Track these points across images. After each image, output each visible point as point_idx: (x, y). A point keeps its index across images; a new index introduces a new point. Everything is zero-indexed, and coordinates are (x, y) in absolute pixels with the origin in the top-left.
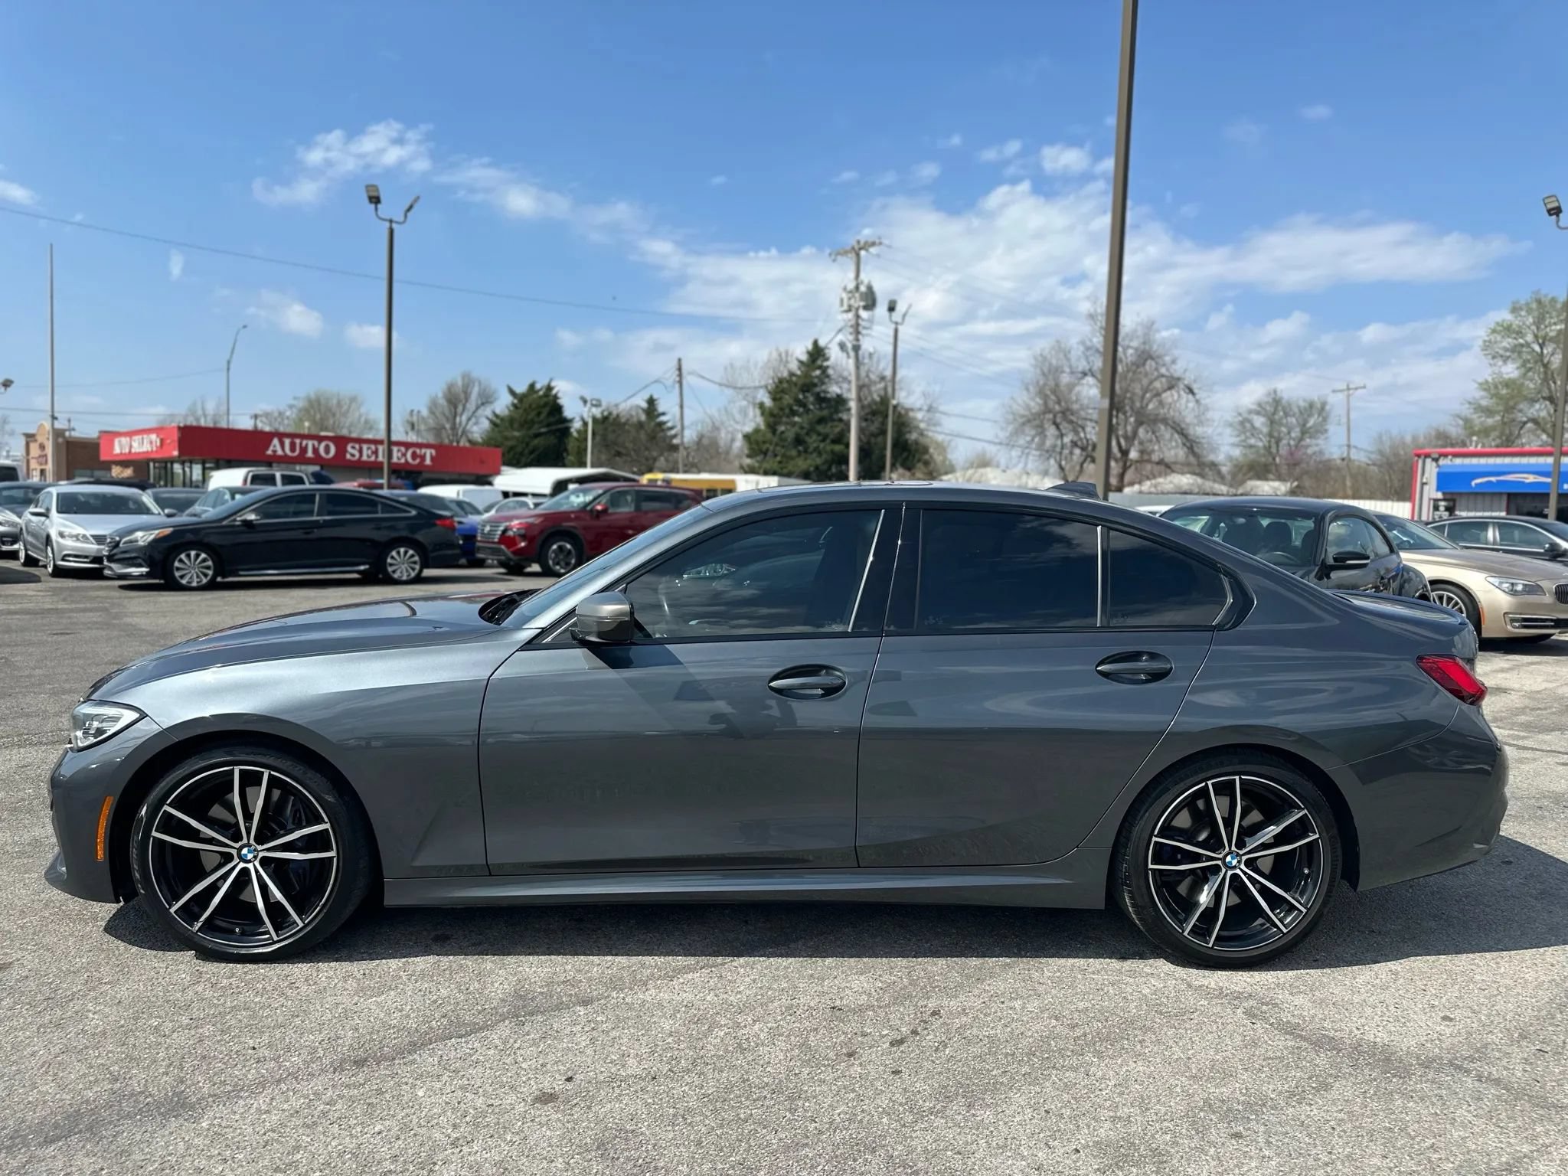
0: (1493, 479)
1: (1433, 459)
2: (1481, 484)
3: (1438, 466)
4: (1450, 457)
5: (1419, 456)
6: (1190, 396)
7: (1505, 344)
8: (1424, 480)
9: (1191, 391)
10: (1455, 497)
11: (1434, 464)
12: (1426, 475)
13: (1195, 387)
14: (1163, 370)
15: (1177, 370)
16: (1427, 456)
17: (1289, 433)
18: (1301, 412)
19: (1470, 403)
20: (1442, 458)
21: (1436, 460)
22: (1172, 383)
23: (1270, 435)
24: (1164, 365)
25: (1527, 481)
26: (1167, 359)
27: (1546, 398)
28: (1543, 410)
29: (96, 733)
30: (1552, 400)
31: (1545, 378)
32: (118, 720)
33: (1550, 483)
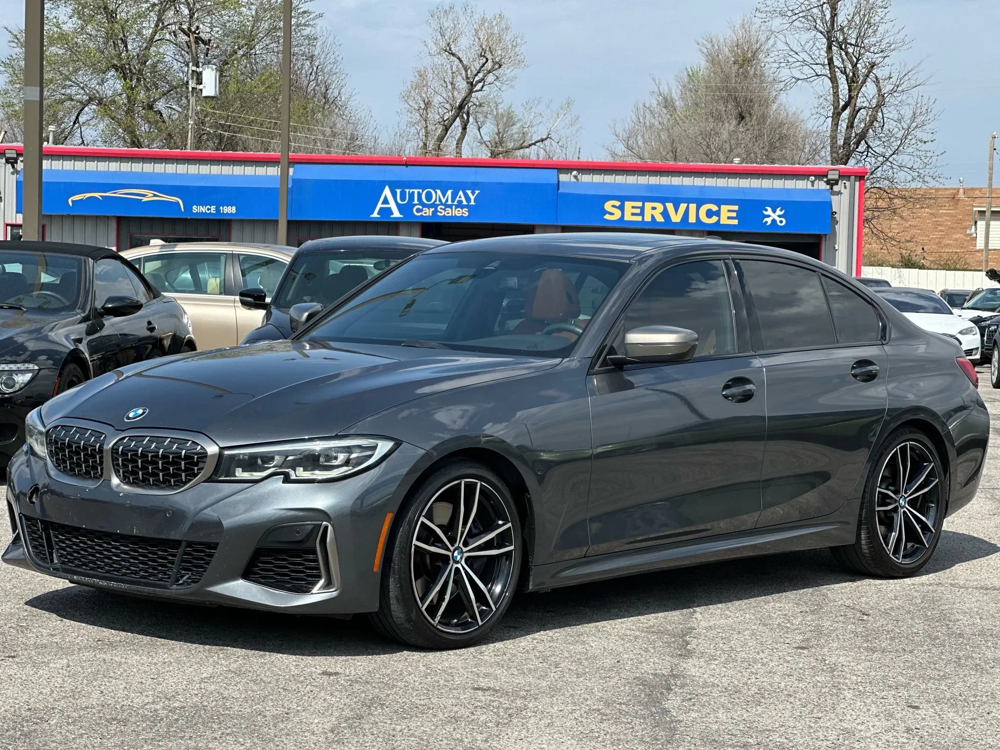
19: (5, 63)
25: (145, 199)
27: (114, 66)
28: (113, 85)
29: (347, 463)
30: (123, 71)
31: (110, 36)
32: (374, 448)
33: (178, 203)
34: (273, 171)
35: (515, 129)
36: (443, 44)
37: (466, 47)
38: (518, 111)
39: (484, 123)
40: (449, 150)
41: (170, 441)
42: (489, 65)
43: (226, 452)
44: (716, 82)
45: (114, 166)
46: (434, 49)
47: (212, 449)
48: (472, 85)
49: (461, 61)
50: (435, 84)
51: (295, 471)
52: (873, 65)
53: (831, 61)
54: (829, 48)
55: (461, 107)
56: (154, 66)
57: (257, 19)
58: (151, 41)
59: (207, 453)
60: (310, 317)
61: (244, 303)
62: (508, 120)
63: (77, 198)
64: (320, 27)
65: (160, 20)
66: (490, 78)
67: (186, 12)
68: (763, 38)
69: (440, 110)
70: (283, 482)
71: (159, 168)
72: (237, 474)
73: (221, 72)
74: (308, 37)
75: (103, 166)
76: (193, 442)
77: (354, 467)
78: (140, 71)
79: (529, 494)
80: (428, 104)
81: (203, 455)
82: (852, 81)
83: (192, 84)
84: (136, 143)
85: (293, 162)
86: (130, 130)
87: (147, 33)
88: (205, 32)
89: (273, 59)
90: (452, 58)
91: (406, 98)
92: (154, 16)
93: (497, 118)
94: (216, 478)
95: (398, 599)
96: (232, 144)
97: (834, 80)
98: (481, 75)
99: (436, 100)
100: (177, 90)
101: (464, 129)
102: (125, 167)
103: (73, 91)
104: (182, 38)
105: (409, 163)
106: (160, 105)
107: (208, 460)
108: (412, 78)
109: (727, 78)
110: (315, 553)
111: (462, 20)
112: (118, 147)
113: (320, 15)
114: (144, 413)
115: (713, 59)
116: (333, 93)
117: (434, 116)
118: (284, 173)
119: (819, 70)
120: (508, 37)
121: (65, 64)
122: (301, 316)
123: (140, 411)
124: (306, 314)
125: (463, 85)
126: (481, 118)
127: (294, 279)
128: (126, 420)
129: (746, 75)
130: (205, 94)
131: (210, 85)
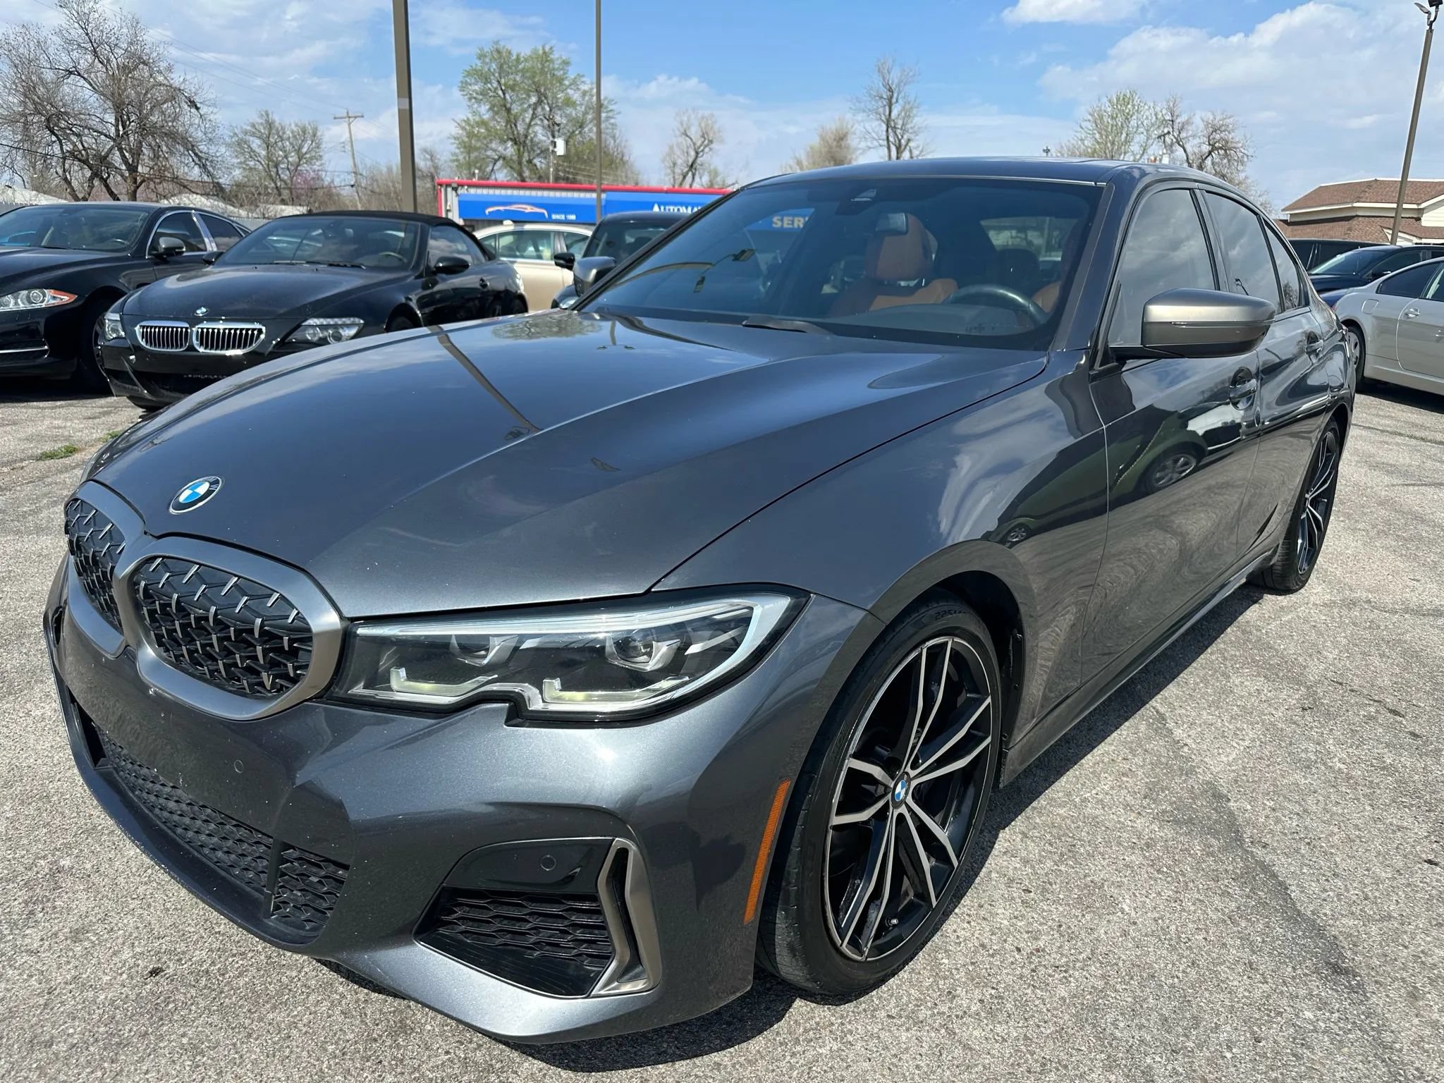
0: (501, 208)
1: (453, 189)
2: (493, 212)
3: (457, 195)
4: (466, 187)
5: (441, 185)
6: (193, 110)
7: (476, 87)
8: (448, 208)
9: (193, 104)
10: (474, 223)
11: (454, 192)
12: (449, 204)
13: (197, 99)
14: (160, 78)
15: (176, 79)
16: (448, 185)
17: (286, 157)
18: (294, 137)
19: (455, 138)
20: (460, 188)
21: (455, 189)
22: (174, 94)
23: (269, 158)
24: (160, 72)
25: (527, 211)
26: (163, 65)
27: (511, 139)
28: (510, 150)
29: (675, 666)
30: (515, 142)
31: (508, 122)
32: (744, 621)
33: (544, 214)
34: (594, 195)
35: (719, 179)
36: (682, 130)
37: (694, 132)
38: (720, 169)
39: (703, 174)
40: (686, 186)
41: (235, 585)
42: (706, 142)
43: (362, 631)
44: (824, 150)
45: (509, 192)
46: (678, 133)
47: (325, 620)
48: (697, 153)
49: (692, 140)
50: (678, 152)
51: (539, 686)
52: (909, 140)
53: (888, 138)
54: (887, 131)
55: (692, 165)
56: (532, 139)
57: (585, 113)
58: (529, 126)
59: (309, 630)
60: (599, 275)
61: (557, 264)
62: (715, 174)
63: (491, 209)
64: (618, 120)
65: (534, 113)
66: (707, 150)
67: (548, 109)
68: (849, 126)
69: (681, 168)
70: (509, 722)
71: (534, 193)
72: (394, 684)
73: (567, 142)
74: (612, 124)
75: (503, 192)
76: (282, 597)
77: (694, 677)
78: (524, 141)
79: (1021, 632)
80: (675, 164)
81: (303, 634)
82: (898, 148)
83: (551, 148)
84: (523, 180)
85: (604, 191)
86: (520, 174)
87: (527, 120)
88: (558, 119)
89: (593, 136)
90: (687, 138)
91: (663, 161)
92: (531, 112)
93: (710, 172)
94: (338, 692)
95: (792, 949)
96: (574, 181)
97: (889, 148)
98: (702, 148)
99: (679, 162)
100: (544, 152)
101: (693, 178)
102: (516, 192)
103: (489, 153)
104: (546, 122)
105: (667, 192)
106: (537, 161)
107: (316, 646)
108: (667, 149)
109: (831, 148)
110: (594, 898)
111: (693, 117)
112: (515, 182)
113: (619, 113)
114: (209, 493)
115: (823, 139)
116: (626, 158)
117: (678, 171)
118: (599, 197)
119: (881, 142)
120: (716, 127)
121: (485, 138)
122: (587, 275)
123: (202, 489)
124: (594, 272)
125: (693, 153)
126: (701, 171)
127: (598, 245)
128: (172, 510)
129: (840, 147)
130: (558, 154)
131: (561, 149)
